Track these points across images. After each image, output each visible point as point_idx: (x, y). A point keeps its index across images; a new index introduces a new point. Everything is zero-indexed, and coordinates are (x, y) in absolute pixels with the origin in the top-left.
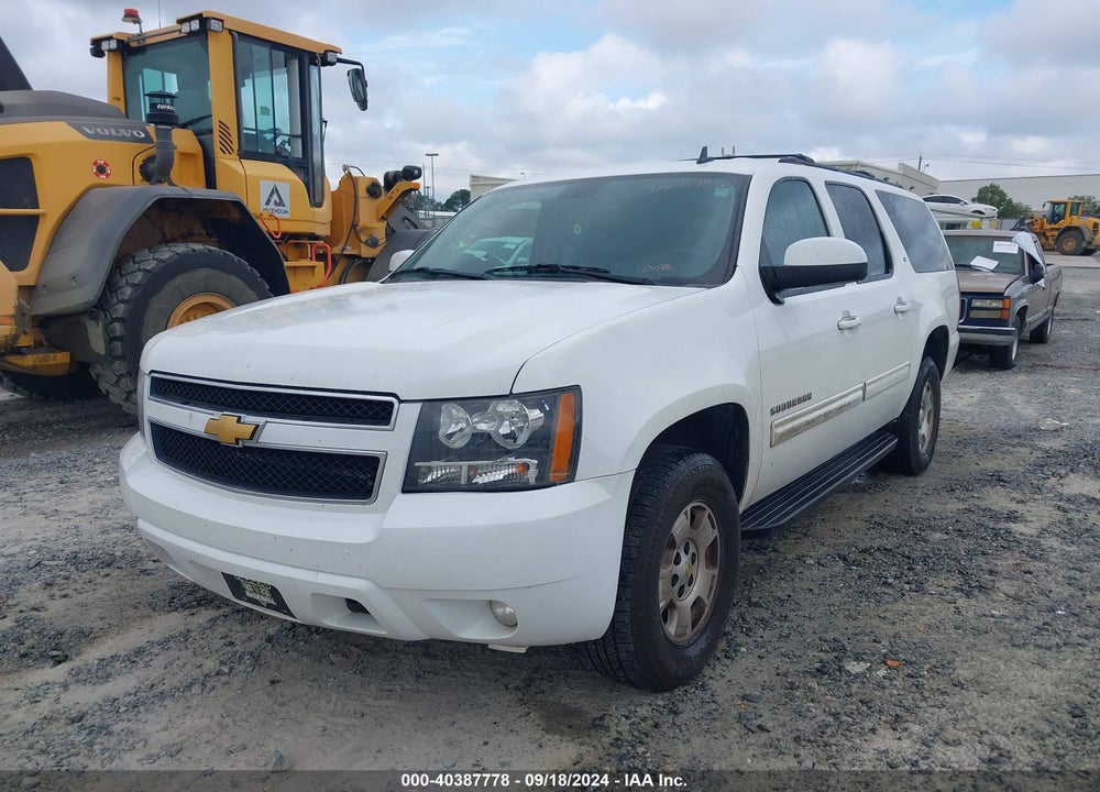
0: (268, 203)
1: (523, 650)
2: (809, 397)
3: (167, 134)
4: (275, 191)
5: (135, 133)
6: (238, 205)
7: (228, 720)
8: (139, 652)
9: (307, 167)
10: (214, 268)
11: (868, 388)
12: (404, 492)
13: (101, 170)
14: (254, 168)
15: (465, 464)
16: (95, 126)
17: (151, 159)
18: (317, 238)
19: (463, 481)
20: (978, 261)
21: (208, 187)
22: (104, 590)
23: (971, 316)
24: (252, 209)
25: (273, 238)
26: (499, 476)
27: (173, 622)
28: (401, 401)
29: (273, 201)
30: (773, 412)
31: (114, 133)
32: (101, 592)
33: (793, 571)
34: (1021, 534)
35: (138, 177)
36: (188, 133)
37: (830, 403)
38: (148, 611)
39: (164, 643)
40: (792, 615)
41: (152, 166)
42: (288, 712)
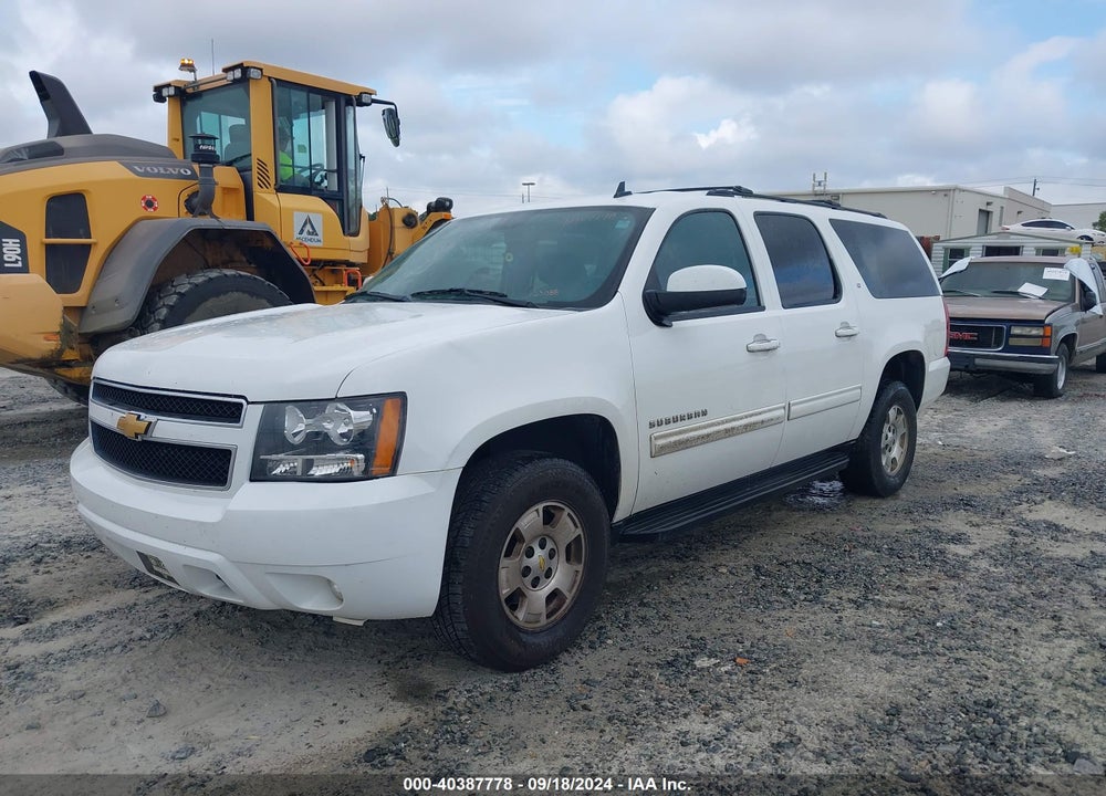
0: (301, 232)
1: (361, 623)
2: (704, 413)
3: (209, 172)
4: (308, 221)
5: (182, 171)
6: (270, 235)
7: (132, 675)
8: (87, 619)
9: (342, 200)
10: (244, 292)
11: (792, 408)
12: (251, 480)
13: (149, 204)
14: (288, 200)
15: (300, 459)
16: (144, 165)
17: (195, 194)
18: (353, 265)
19: (299, 473)
20: (1026, 288)
21: (248, 219)
22: (81, 569)
23: (1010, 343)
24: (283, 238)
25: (303, 265)
26: (333, 469)
27: (128, 596)
28: (248, 403)
29: (306, 231)
30: (652, 425)
31: (162, 171)
32: (79, 570)
33: (701, 578)
34: (956, 555)
35: (183, 210)
36: (232, 170)
37: (734, 420)
38: (111, 588)
39: (110, 614)
40: (675, 616)
41: (195, 200)
42: (186, 672)
